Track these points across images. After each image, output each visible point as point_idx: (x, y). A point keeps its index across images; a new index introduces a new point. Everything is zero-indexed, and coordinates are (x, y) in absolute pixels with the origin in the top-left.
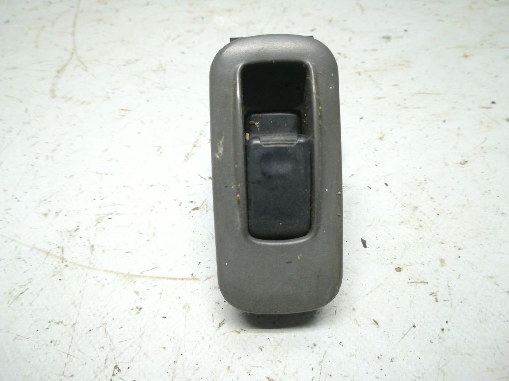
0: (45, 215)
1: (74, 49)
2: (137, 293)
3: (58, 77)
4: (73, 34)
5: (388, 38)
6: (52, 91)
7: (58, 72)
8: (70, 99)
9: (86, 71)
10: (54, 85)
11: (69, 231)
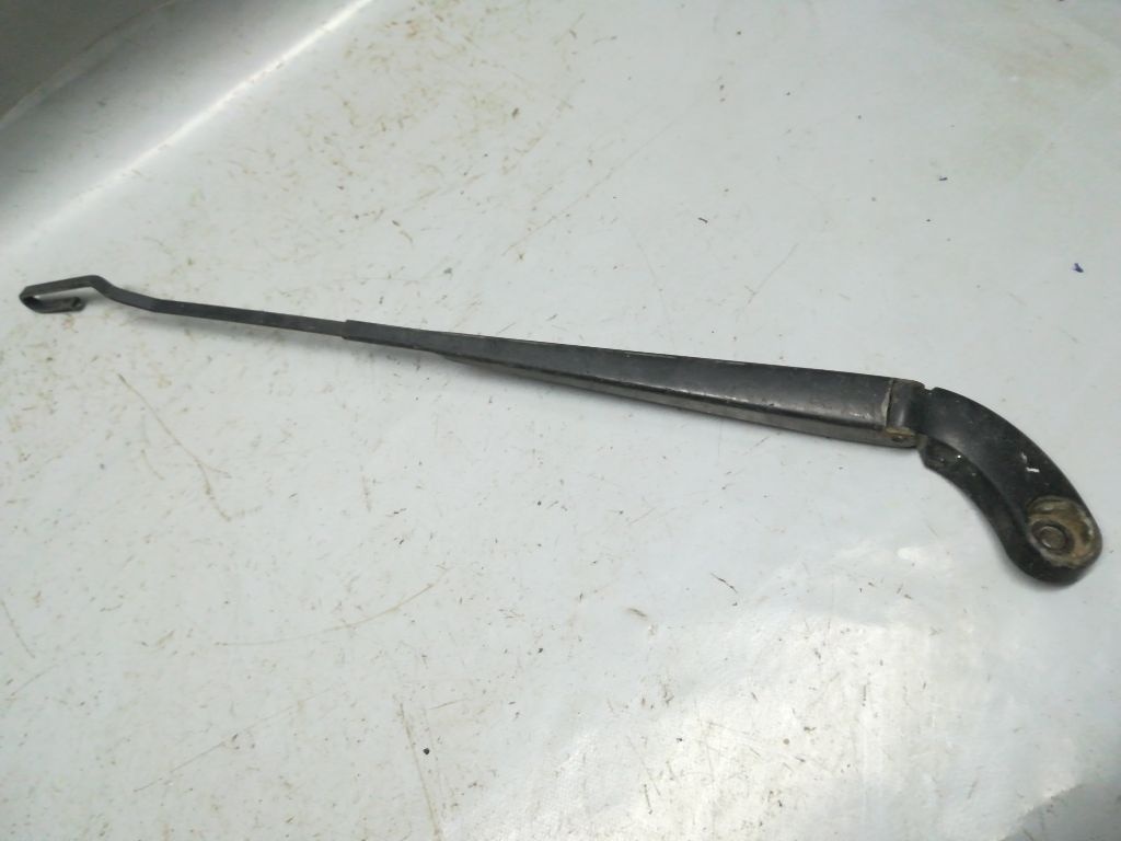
0: (313, 608)
1: (197, 460)
2: (405, 615)
3: (213, 498)
4: (179, 444)
5: (449, 271)
6: (222, 514)
7: (208, 492)
8: (243, 513)
9: (230, 477)
10: (217, 507)
11: (337, 608)
